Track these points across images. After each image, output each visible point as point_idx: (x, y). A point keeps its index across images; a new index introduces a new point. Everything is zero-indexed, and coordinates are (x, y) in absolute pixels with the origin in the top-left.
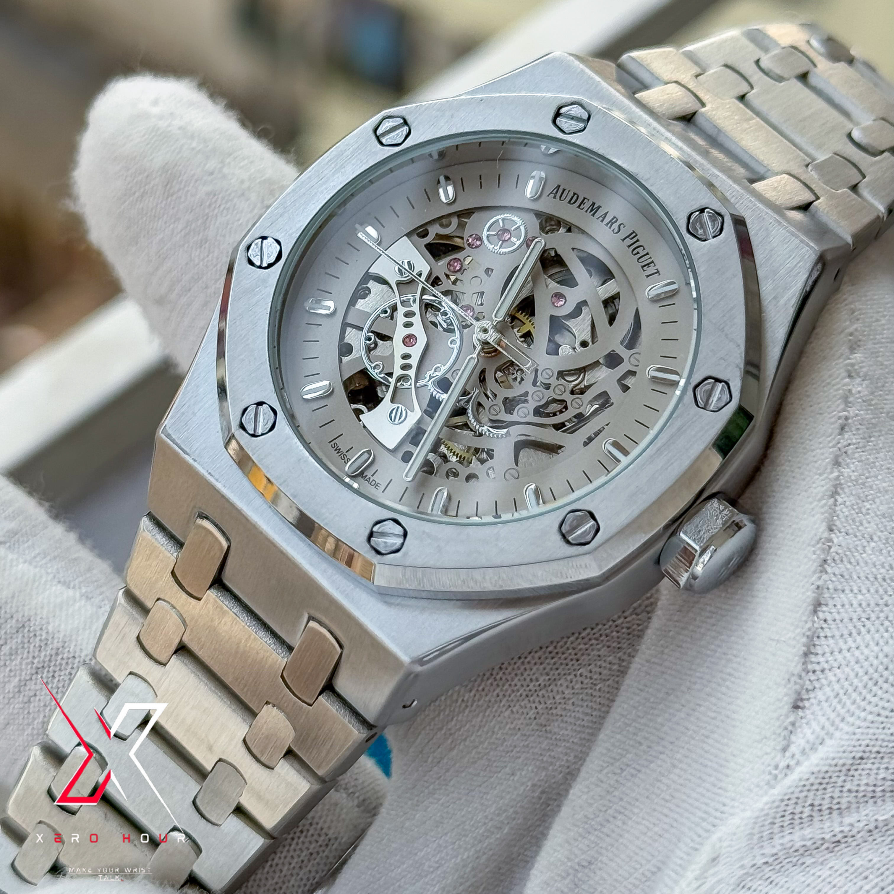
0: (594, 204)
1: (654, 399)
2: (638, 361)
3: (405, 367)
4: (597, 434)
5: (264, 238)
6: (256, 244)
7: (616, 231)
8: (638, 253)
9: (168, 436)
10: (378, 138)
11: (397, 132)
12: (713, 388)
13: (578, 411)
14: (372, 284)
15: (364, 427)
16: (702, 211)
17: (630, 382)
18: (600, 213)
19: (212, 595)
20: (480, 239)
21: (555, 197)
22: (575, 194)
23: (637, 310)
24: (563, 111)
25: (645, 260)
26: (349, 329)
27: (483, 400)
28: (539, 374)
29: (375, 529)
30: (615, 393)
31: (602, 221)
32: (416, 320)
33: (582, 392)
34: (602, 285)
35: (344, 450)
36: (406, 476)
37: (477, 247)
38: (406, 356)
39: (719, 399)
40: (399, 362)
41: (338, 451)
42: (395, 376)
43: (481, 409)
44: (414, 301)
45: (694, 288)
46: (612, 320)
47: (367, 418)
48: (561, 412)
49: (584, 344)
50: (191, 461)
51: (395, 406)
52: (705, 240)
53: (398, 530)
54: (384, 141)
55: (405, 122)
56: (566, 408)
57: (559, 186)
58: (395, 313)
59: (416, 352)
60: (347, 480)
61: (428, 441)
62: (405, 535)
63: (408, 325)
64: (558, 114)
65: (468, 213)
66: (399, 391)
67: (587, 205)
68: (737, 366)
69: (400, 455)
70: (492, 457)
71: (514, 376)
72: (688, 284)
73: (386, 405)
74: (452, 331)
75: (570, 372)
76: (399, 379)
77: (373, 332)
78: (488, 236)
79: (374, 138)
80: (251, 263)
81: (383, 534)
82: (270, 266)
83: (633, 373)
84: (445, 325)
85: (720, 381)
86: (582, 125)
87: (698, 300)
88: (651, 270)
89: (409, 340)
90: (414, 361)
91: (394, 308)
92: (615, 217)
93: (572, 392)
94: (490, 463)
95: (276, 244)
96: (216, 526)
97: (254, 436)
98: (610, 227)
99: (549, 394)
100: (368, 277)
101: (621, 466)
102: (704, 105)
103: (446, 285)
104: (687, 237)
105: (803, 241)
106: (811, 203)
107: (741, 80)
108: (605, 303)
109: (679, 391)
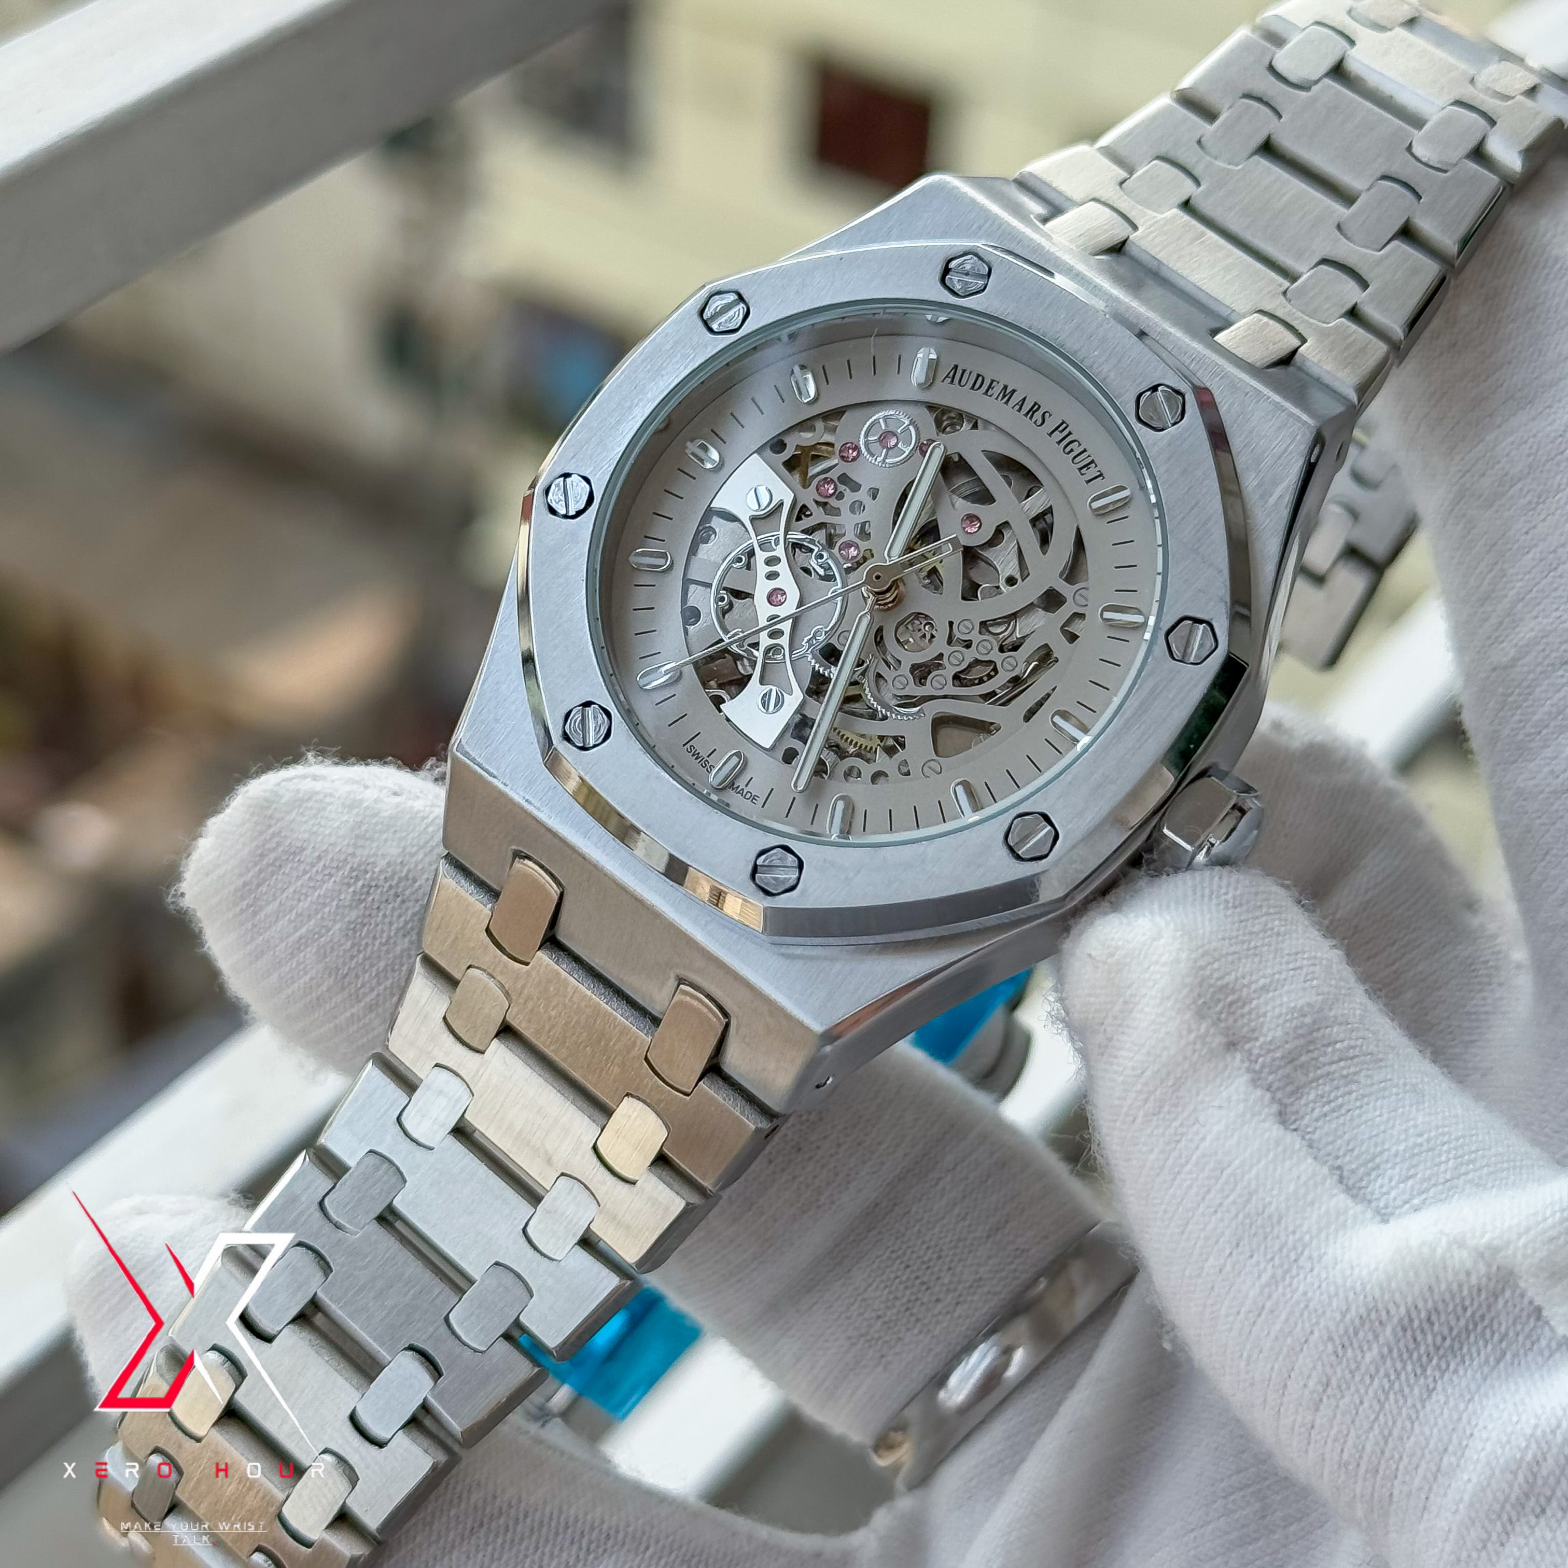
0: (1006, 387)
1: (1113, 650)
2: (1086, 599)
3: (774, 635)
4: (1040, 704)
5: (566, 475)
6: (558, 485)
7: (1039, 422)
8: (1072, 450)
9: (466, 754)
10: (706, 323)
11: (731, 313)
12: (1191, 632)
13: (1013, 674)
14: (716, 523)
15: (728, 720)
16: (1154, 389)
17: (1077, 627)
18: (1016, 399)
19: (544, 958)
20: (856, 448)
21: (952, 382)
22: (978, 376)
23: (1078, 531)
24: (953, 265)
25: (1083, 460)
26: (692, 587)
27: (883, 670)
28: (955, 627)
29: (760, 862)
30: (1060, 646)
31: (1019, 410)
32: (783, 568)
33: (1015, 648)
34: (1028, 496)
35: (704, 754)
36: (795, 786)
37: (854, 459)
38: (774, 619)
39: (1201, 646)
41: (697, 756)
42: (762, 648)
43: (882, 682)
44: (777, 542)
45: (1151, 491)
46: (1045, 540)
47: (731, 707)
48: (990, 677)
49: (1011, 581)
50: (501, 786)
51: (768, 688)
52: (1163, 430)
53: (790, 860)
54: (715, 327)
55: (741, 298)
56: (995, 670)
57: (956, 367)
58: (752, 560)
59: (787, 612)
60: (714, 797)
61: (818, 736)
62: (801, 866)
63: (772, 576)
64: (946, 271)
65: (838, 413)
66: (769, 666)
67: (998, 389)
68: (1221, 600)
69: (780, 754)
70: (903, 746)
71: (920, 634)
72: (1143, 488)
73: (754, 688)
74: (832, 578)
75: (996, 622)
76: (768, 650)
77: (725, 589)
78: (867, 444)
79: (700, 324)
80: (553, 511)
81: (770, 867)
82: (579, 513)
83: (1081, 616)
84: (821, 572)
85: (1200, 621)
86: (981, 283)
87: (1159, 504)
88: (1092, 472)
89: (775, 597)
90: (785, 625)
91: (751, 554)
92: (1036, 404)
93: (1001, 650)
94: (901, 755)
95: (584, 483)
96: (542, 867)
97: (583, 749)
98: (1031, 418)
99: (970, 655)
100: (710, 512)
101: (1079, 747)
102: (1135, 227)
103: (818, 516)
104: (1137, 426)
105: (1291, 415)
106: (1295, 351)
107: (1182, 176)
108: (1034, 521)
109: (1147, 636)
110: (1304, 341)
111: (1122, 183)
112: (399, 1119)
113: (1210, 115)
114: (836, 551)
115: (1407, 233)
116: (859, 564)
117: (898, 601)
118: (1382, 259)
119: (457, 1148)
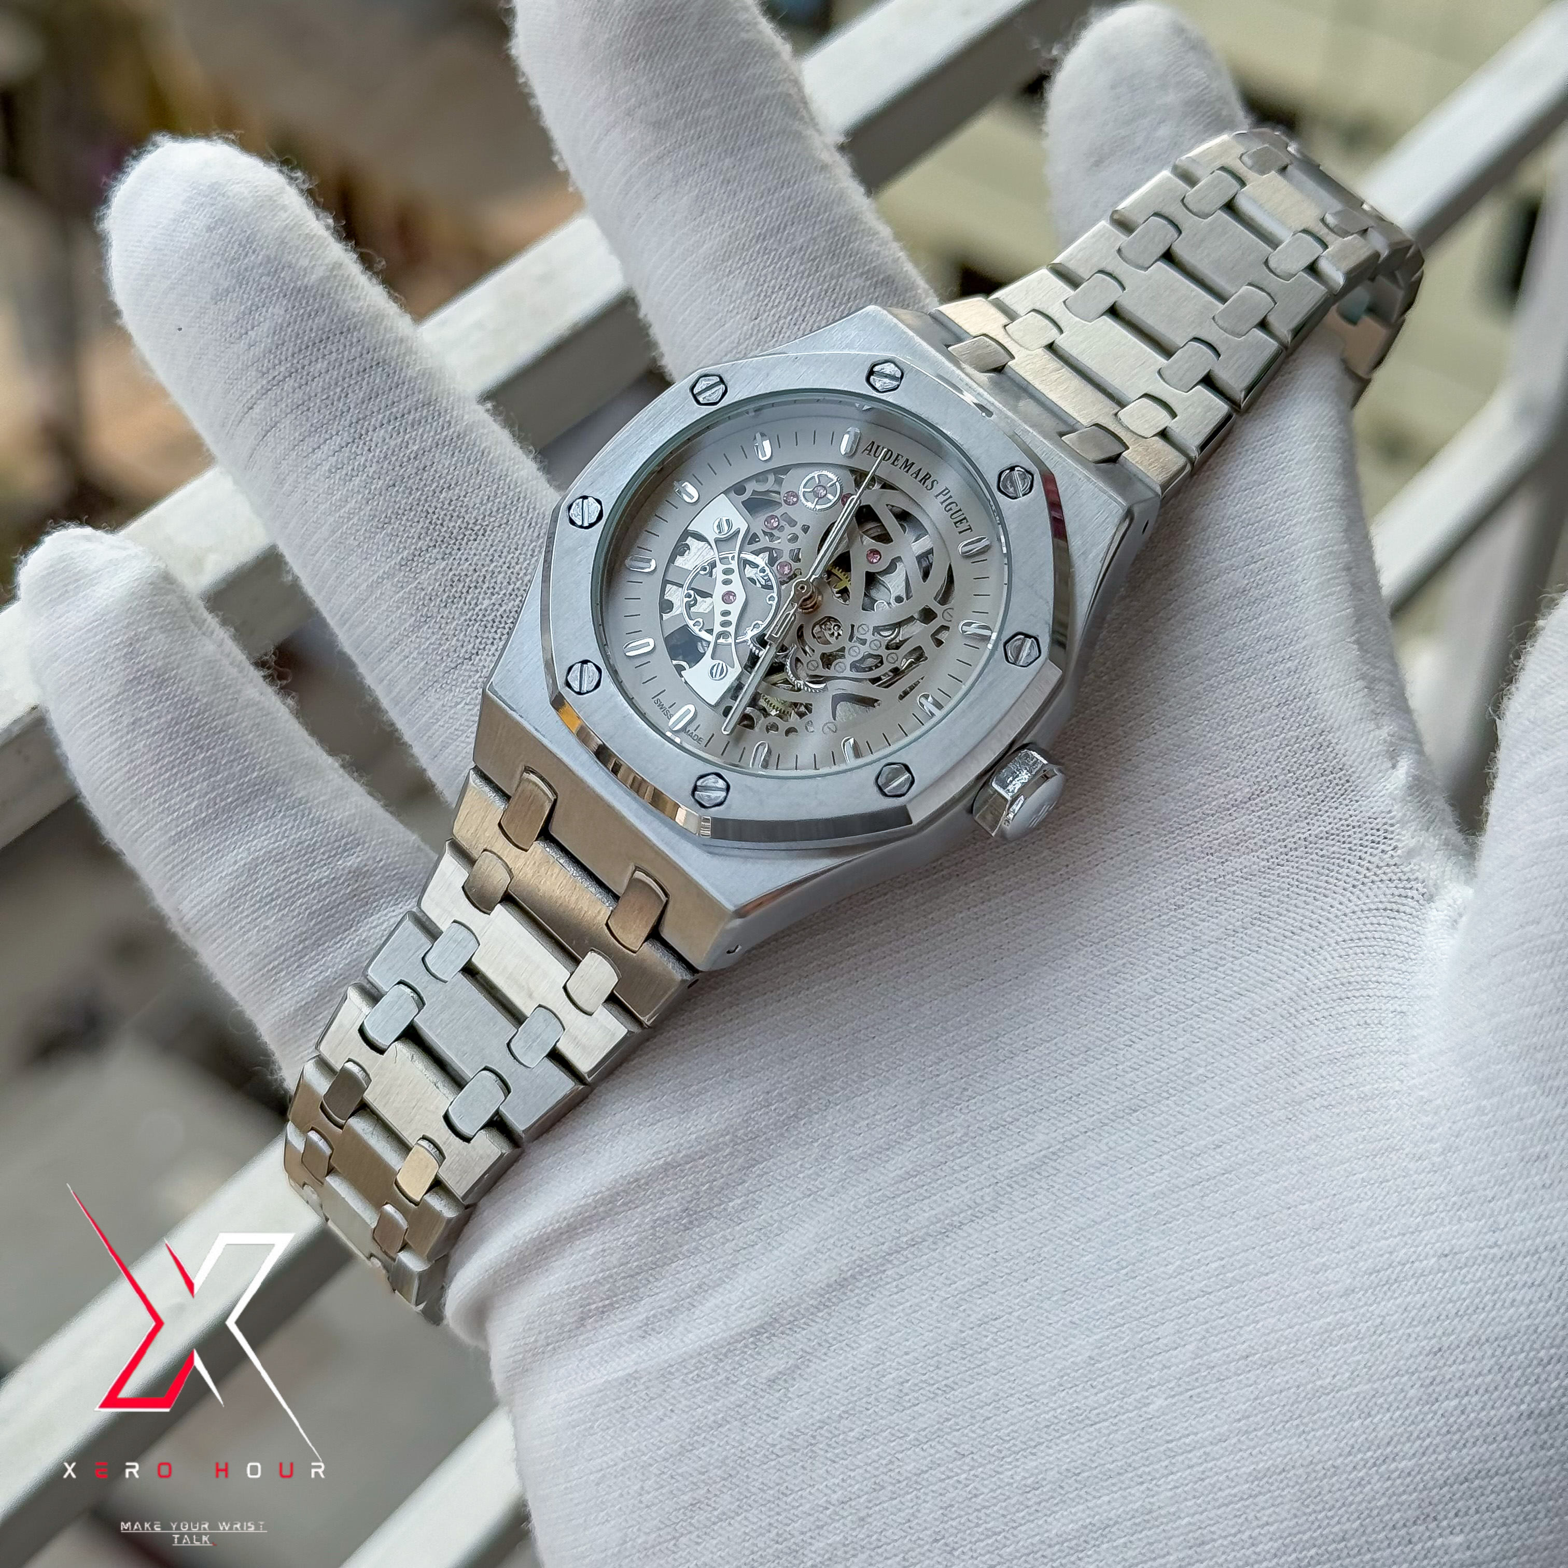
0: (907, 461)
1: (967, 654)
2: (952, 617)
3: (724, 624)
4: (912, 688)
5: (585, 498)
6: (577, 504)
7: (929, 487)
8: (950, 509)
9: (495, 693)
10: (695, 396)
11: (713, 391)
12: (1022, 644)
13: (894, 666)
14: (690, 541)
15: (686, 682)
16: (1012, 469)
17: (943, 636)
18: (914, 469)
19: (539, 849)
20: (797, 496)
21: (869, 454)
22: (888, 451)
23: (950, 567)
24: (876, 369)
25: (958, 517)
26: (669, 586)
27: (801, 655)
28: (855, 629)
29: (699, 783)
30: (929, 647)
31: (916, 478)
32: (735, 577)
33: (897, 647)
34: (916, 540)
35: (666, 705)
36: (726, 729)
37: (794, 503)
38: (726, 613)
39: (1029, 655)
40: (719, 619)
41: (661, 706)
42: (715, 633)
43: (799, 664)
44: (733, 558)
45: (1004, 544)
46: (926, 575)
47: (689, 674)
48: (877, 667)
49: (899, 599)
50: (518, 718)
51: (717, 662)
52: (1016, 498)
53: (721, 784)
54: (701, 399)
55: (722, 381)
56: (882, 662)
57: (873, 443)
58: (714, 571)
59: (735, 609)
60: (672, 736)
61: (746, 695)
62: (728, 788)
63: (727, 582)
64: (871, 373)
65: (785, 469)
66: (719, 648)
67: (901, 461)
68: (1046, 622)
69: (720, 709)
70: (810, 712)
71: (830, 632)
72: (999, 540)
73: (707, 662)
74: (771, 588)
75: (885, 628)
76: (719, 636)
77: (692, 589)
78: (804, 493)
79: (691, 397)
80: (572, 522)
81: (706, 788)
82: (591, 525)
83: (946, 628)
84: (763, 582)
85: (1029, 637)
86: (895, 383)
87: (1008, 555)
88: (963, 526)
89: (728, 597)
90: (733, 618)
91: (713, 565)
92: (927, 474)
93: (888, 648)
94: (809, 717)
95: (597, 504)
96: (543, 780)
97: (579, 693)
98: (923, 484)
99: (865, 650)
100: (687, 534)
101: (935, 720)
102: (1013, 357)
103: (765, 541)
104: (998, 495)
105: (1111, 497)
106: (1120, 455)
107: (1051, 325)
108: (920, 558)
109: (990, 646)
110: (1126, 448)
111: (1005, 326)
112: (423, 959)
113: (1072, 281)
114: (774, 568)
115: (1208, 381)
116: (791, 578)
117: (815, 607)
118: (1188, 398)
119: (465, 983)
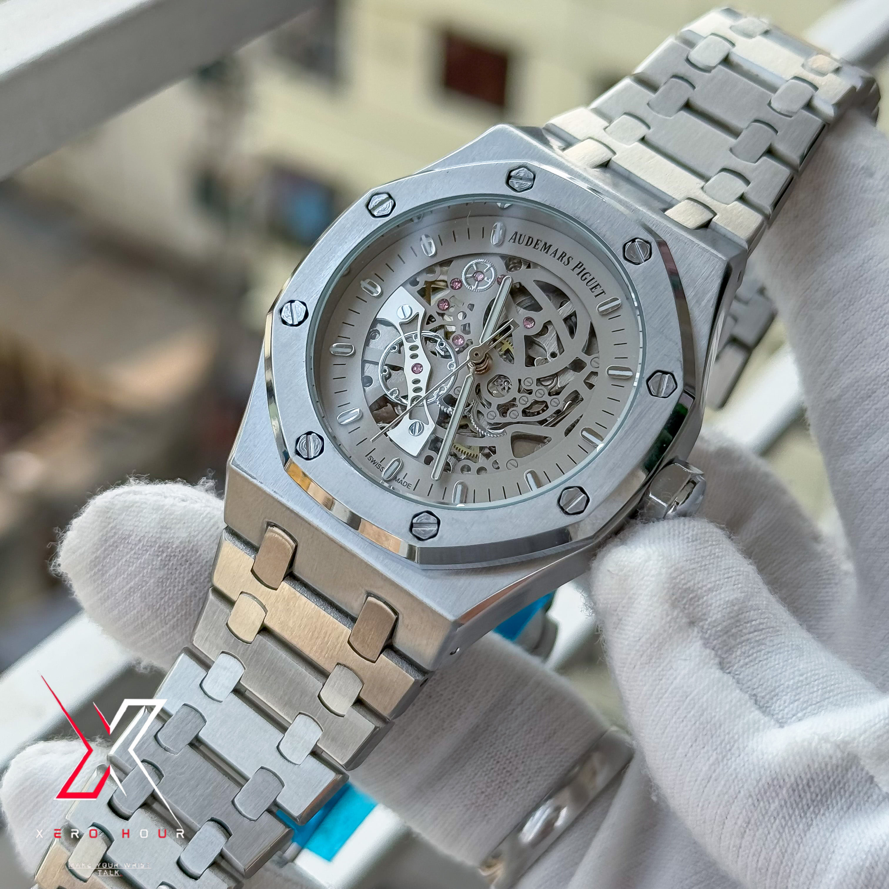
0: (546, 244)
1: (615, 392)
2: (598, 364)
3: (417, 390)
4: (573, 426)
5: (292, 302)
6: (287, 307)
7: (566, 263)
8: (586, 279)
9: (237, 466)
10: (370, 211)
11: (385, 205)
12: (661, 379)
13: (557, 409)
14: (379, 327)
15: (391, 440)
16: (633, 241)
17: (593, 380)
18: (552, 250)
19: (286, 586)
20: (460, 282)
21: (514, 242)
22: (530, 238)
23: (592, 325)
24: (513, 174)
25: (593, 284)
26: (367, 365)
27: (481, 408)
28: (522, 382)
29: (415, 521)
30: (584, 391)
31: (555, 256)
32: (420, 352)
33: (558, 393)
34: (561, 306)
35: (378, 461)
36: (433, 477)
37: (459, 288)
38: (416, 382)
39: (667, 387)
40: (411, 386)
41: (374, 462)
42: (410, 398)
43: (480, 416)
44: (416, 337)
45: (634, 299)
46: (572, 332)
47: (392, 434)
48: (543, 411)
49: (553, 355)
50: (259, 484)
51: (413, 421)
52: (639, 264)
53: (432, 519)
54: (375, 213)
55: (390, 197)
56: (547, 407)
57: (516, 233)
58: (401, 348)
59: (424, 377)
60: (386, 485)
61: (445, 448)
62: (439, 523)
63: (414, 356)
64: (509, 177)
65: (448, 262)
66: (415, 410)
67: (541, 245)
68: (678, 360)
69: (423, 459)
70: (494, 452)
71: (502, 387)
72: (630, 297)
73: (406, 422)
74: (449, 357)
75: (546, 379)
76: (413, 400)
77: (386, 365)
78: (466, 279)
79: (367, 212)
80: (284, 322)
81: (421, 524)
82: (300, 323)
83: (596, 374)
84: (443, 353)
85: (666, 373)
86: (530, 184)
87: (639, 308)
88: (598, 291)
89: (417, 368)
90: (423, 385)
91: (401, 344)
92: (564, 253)
93: (550, 394)
94: (493, 457)
95: (302, 305)
96: (284, 531)
97: (307, 459)
98: (561, 261)
99: (532, 398)
100: (376, 321)
101: (598, 449)
102: (614, 153)
103: (439, 322)
104: (624, 262)
105: (712, 254)
106: (711, 220)
107: (639, 124)
108: (566, 320)
109: (636, 384)
110: (715, 214)
111: (605, 129)
112: (201, 685)
113: (652, 87)
114: (450, 341)
115: (770, 152)
116: (464, 348)
117: (488, 369)
118: (756, 168)
119: (236, 700)
